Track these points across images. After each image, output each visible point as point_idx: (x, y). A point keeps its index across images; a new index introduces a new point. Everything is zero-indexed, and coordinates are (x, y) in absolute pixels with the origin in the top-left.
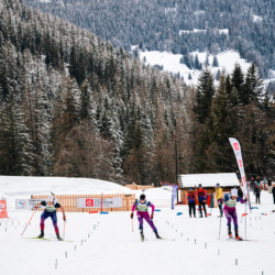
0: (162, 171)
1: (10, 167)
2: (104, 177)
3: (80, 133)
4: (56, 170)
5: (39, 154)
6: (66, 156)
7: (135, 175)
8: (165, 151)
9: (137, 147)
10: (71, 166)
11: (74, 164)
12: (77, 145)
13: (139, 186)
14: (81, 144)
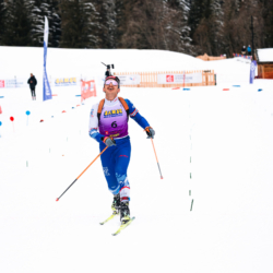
0: (232, 41)
1: (76, 38)
2: (174, 48)
3: (148, 3)
4: (124, 41)
5: (105, 24)
6: (134, 26)
7: (205, 45)
8: (236, 21)
9: (207, 17)
10: (139, 36)
11: (143, 35)
12: (145, 15)
13: (211, 58)
14: (149, 14)
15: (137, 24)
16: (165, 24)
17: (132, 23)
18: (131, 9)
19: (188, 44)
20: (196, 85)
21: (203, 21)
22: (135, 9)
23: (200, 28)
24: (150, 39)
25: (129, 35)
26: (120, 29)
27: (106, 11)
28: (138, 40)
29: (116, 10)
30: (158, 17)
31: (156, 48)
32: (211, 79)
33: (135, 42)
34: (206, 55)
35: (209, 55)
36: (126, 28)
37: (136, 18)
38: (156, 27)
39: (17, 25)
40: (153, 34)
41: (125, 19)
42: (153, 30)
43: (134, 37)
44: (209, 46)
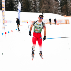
15: (45, 6)
16: (54, 6)
17: (44, 5)
18: (43, 1)
19: (60, 12)
20: (63, 24)
21: (64, 5)
22: (45, 1)
23: (64, 7)
24: (49, 10)
25: (43, 9)
26: (40, 7)
27: (36, 2)
28: (45, 10)
29: (39, 2)
30: (52, 4)
31: (51, 13)
32: (68, 22)
33: (45, 11)
34: (65, 15)
35: (66, 15)
36: (42, 7)
37: (45, 4)
38: (51, 7)
39: (10, 5)
40: (50, 9)
41: (42, 4)
42: (50, 7)
43: (44, 10)
44: (66, 13)
